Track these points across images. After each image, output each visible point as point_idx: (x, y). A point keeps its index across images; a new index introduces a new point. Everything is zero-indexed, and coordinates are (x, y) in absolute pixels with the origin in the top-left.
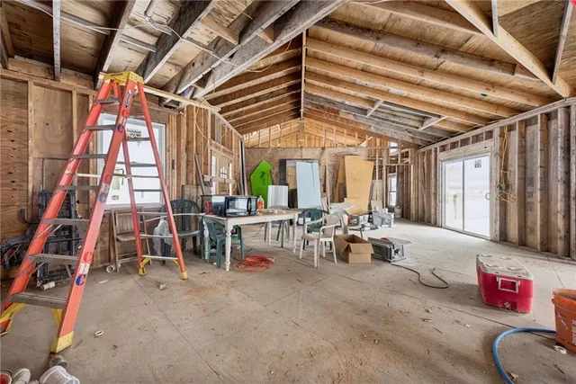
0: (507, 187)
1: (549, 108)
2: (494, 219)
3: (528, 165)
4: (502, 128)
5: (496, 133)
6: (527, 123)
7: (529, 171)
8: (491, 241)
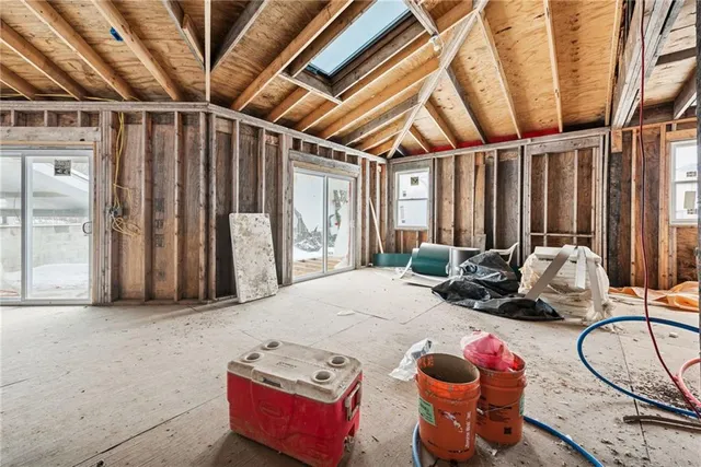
0: (125, 211)
1: (188, 107)
2: (101, 265)
3: (156, 180)
4: (116, 114)
5: (106, 118)
6: (154, 119)
7: (157, 189)
8: (95, 305)
